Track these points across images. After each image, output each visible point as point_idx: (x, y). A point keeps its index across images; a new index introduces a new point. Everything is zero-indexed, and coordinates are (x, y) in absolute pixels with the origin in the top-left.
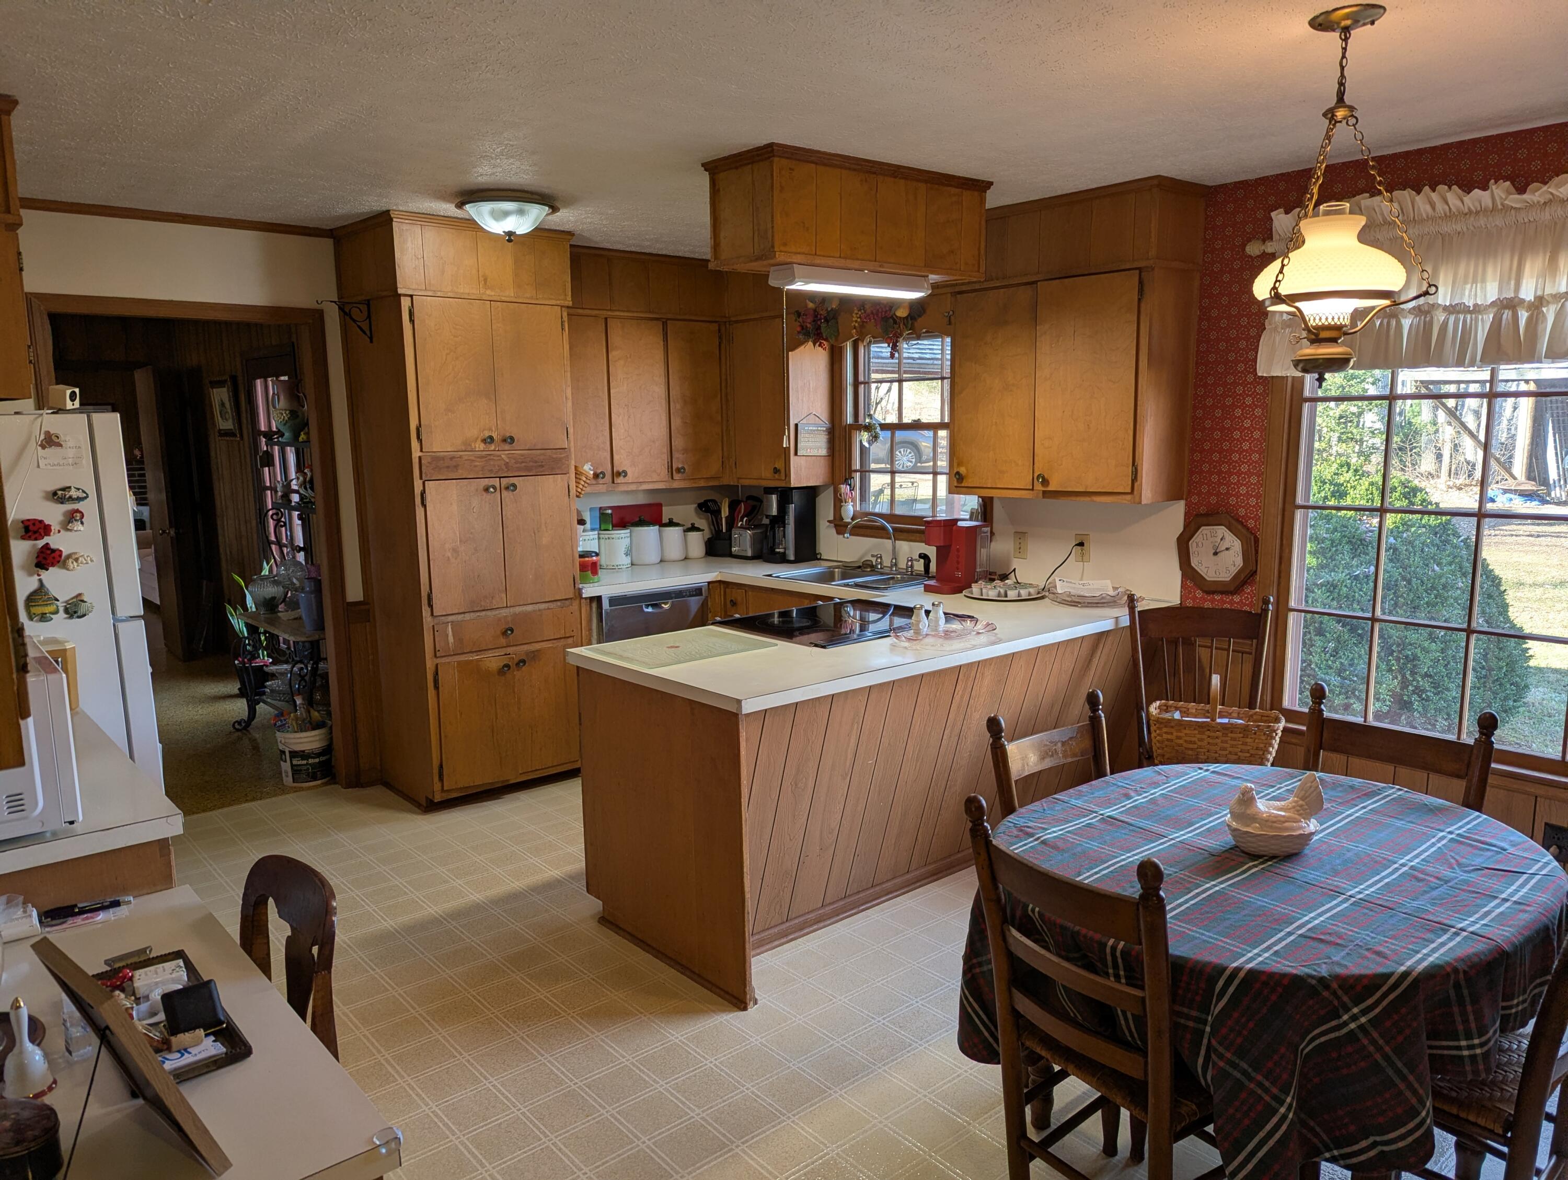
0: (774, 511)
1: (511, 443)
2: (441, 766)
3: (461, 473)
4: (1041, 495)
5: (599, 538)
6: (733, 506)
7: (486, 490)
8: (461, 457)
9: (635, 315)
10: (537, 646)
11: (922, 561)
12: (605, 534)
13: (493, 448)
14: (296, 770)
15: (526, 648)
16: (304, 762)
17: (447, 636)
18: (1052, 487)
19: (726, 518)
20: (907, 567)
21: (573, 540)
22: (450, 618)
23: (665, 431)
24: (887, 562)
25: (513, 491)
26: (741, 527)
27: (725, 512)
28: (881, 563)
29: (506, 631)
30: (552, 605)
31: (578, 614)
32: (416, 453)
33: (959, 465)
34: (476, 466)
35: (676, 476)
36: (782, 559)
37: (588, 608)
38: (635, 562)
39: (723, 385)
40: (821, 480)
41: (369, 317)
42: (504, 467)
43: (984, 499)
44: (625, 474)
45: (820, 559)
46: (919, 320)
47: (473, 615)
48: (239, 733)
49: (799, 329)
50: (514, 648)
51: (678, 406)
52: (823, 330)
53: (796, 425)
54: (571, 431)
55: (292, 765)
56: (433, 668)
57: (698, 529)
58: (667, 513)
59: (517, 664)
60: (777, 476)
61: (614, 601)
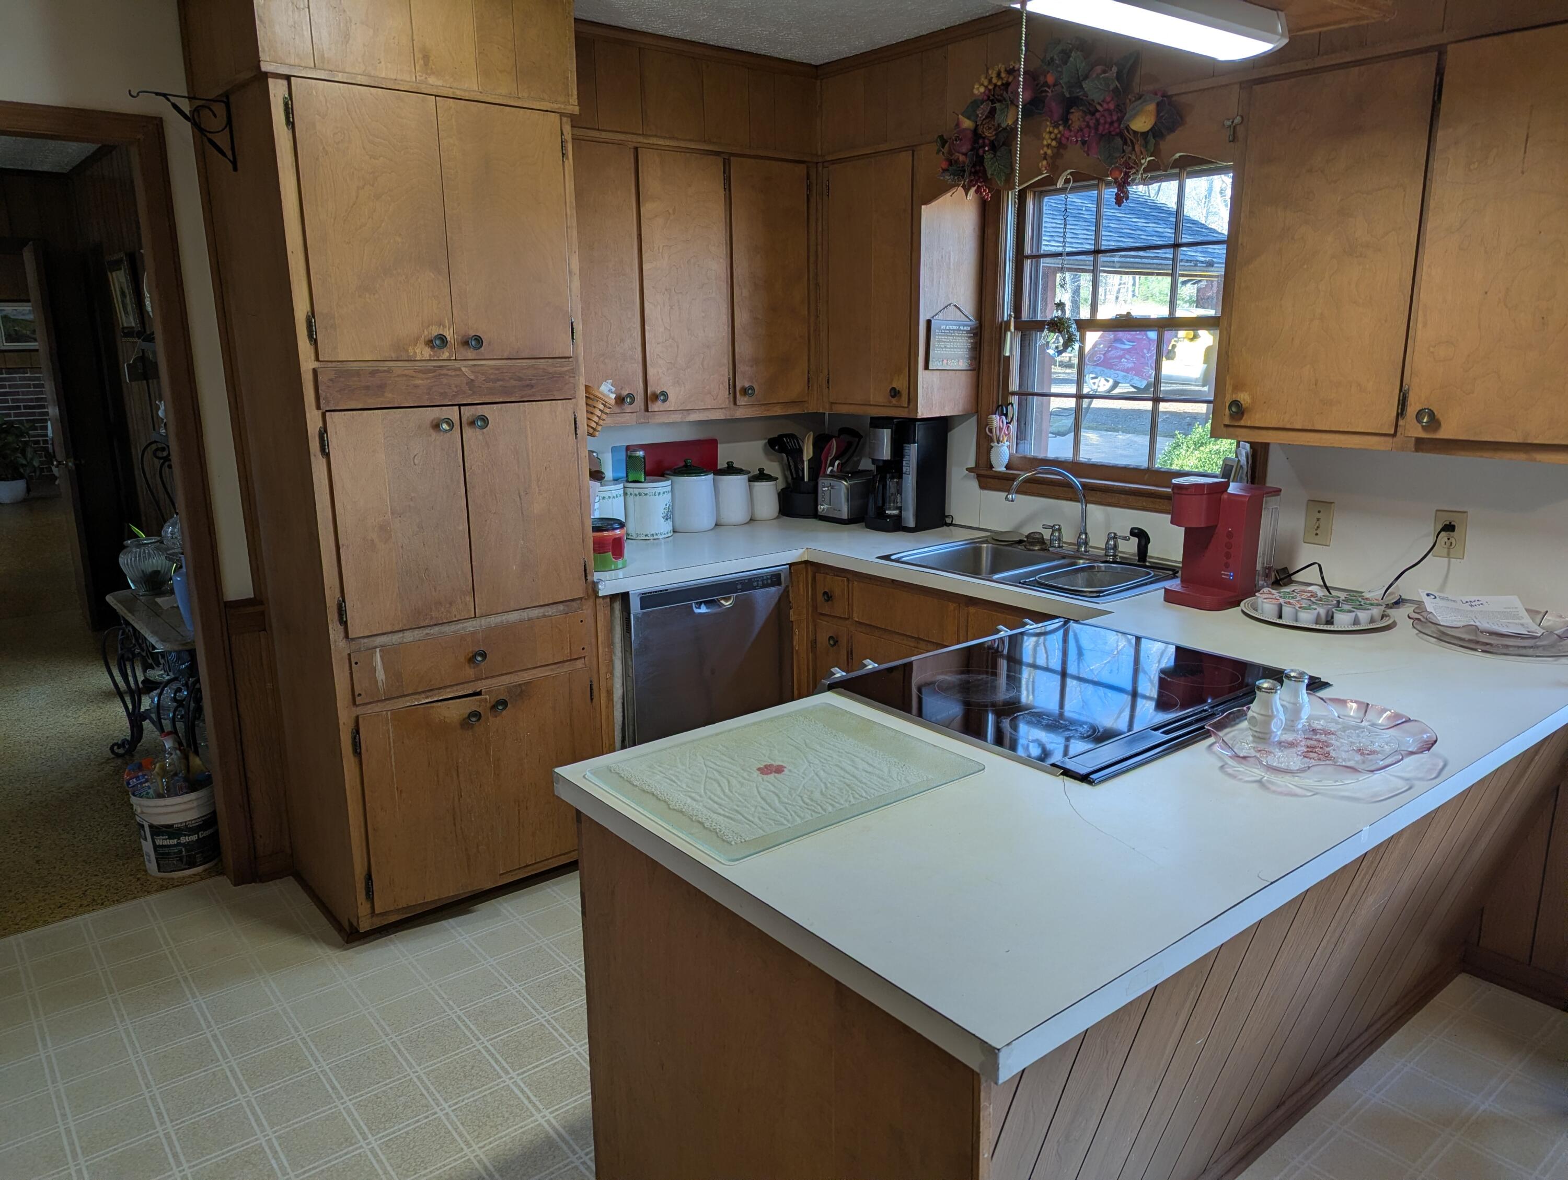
0: (885, 453)
1: (476, 348)
2: (369, 877)
3: (389, 397)
4: (1412, 445)
5: (625, 494)
6: (820, 443)
7: (436, 426)
8: (389, 371)
9: (682, 144)
10: (526, 676)
11: (1135, 541)
12: (633, 488)
13: (446, 355)
14: (162, 854)
15: (507, 680)
16: (175, 841)
17: (374, 669)
18: (1445, 433)
19: (809, 461)
20: (1106, 549)
21: (584, 504)
22: (379, 641)
23: (725, 330)
24: (1069, 536)
25: (482, 428)
26: (832, 476)
27: (808, 453)
28: (1059, 539)
29: (474, 656)
30: (549, 611)
31: (592, 621)
32: (307, 363)
33: (1237, 388)
34: (416, 386)
35: (742, 400)
36: (896, 526)
37: (608, 612)
38: (677, 529)
39: (812, 259)
40: (961, 408)
41: (229, 122)
42: (466, 388)
43: (1253, 445)
44: (664, 396)
45: (951, 524)
46: (1170, 137)
47: (418, 634)
48: (119, 761)
49: (944, 165)
50: (489, 682)
51: (746, 292)
52: (987, 164)
53: (929, 322)
54: (578, 327)
55: (156, 847)
56: (351, 724)
57: (768, 478)
58: (724, 455)
59: (494, 707)
60: (894, 401)
61: (649, 599)
